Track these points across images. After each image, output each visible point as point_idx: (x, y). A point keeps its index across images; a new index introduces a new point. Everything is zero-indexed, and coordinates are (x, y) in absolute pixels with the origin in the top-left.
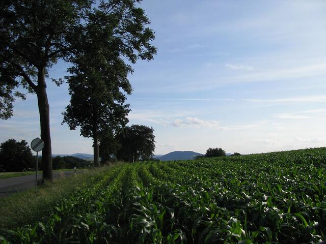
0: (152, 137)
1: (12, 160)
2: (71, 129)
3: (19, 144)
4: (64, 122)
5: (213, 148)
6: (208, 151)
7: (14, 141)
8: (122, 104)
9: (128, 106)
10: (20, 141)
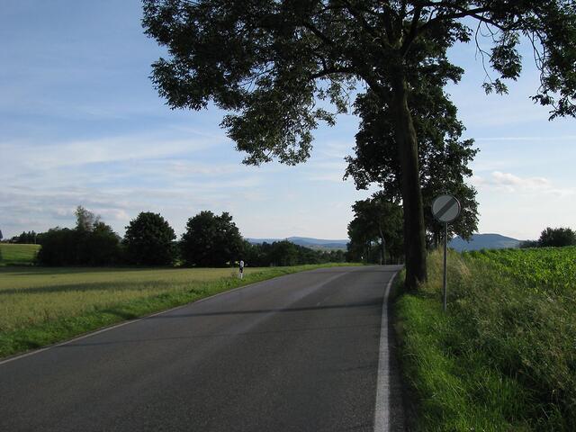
0: (473, 205)
1: (209, 247)
2: (358, 188)
3: (218, 218)
4: (347, 175)
5: (553, 227)
6: (544, 233)
7: (209, 214)
8: (455, 140)
9: (469, 142)
10: (220, 215)
